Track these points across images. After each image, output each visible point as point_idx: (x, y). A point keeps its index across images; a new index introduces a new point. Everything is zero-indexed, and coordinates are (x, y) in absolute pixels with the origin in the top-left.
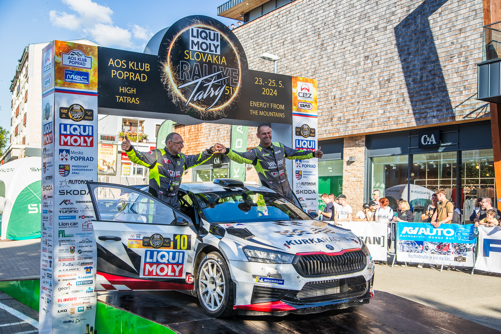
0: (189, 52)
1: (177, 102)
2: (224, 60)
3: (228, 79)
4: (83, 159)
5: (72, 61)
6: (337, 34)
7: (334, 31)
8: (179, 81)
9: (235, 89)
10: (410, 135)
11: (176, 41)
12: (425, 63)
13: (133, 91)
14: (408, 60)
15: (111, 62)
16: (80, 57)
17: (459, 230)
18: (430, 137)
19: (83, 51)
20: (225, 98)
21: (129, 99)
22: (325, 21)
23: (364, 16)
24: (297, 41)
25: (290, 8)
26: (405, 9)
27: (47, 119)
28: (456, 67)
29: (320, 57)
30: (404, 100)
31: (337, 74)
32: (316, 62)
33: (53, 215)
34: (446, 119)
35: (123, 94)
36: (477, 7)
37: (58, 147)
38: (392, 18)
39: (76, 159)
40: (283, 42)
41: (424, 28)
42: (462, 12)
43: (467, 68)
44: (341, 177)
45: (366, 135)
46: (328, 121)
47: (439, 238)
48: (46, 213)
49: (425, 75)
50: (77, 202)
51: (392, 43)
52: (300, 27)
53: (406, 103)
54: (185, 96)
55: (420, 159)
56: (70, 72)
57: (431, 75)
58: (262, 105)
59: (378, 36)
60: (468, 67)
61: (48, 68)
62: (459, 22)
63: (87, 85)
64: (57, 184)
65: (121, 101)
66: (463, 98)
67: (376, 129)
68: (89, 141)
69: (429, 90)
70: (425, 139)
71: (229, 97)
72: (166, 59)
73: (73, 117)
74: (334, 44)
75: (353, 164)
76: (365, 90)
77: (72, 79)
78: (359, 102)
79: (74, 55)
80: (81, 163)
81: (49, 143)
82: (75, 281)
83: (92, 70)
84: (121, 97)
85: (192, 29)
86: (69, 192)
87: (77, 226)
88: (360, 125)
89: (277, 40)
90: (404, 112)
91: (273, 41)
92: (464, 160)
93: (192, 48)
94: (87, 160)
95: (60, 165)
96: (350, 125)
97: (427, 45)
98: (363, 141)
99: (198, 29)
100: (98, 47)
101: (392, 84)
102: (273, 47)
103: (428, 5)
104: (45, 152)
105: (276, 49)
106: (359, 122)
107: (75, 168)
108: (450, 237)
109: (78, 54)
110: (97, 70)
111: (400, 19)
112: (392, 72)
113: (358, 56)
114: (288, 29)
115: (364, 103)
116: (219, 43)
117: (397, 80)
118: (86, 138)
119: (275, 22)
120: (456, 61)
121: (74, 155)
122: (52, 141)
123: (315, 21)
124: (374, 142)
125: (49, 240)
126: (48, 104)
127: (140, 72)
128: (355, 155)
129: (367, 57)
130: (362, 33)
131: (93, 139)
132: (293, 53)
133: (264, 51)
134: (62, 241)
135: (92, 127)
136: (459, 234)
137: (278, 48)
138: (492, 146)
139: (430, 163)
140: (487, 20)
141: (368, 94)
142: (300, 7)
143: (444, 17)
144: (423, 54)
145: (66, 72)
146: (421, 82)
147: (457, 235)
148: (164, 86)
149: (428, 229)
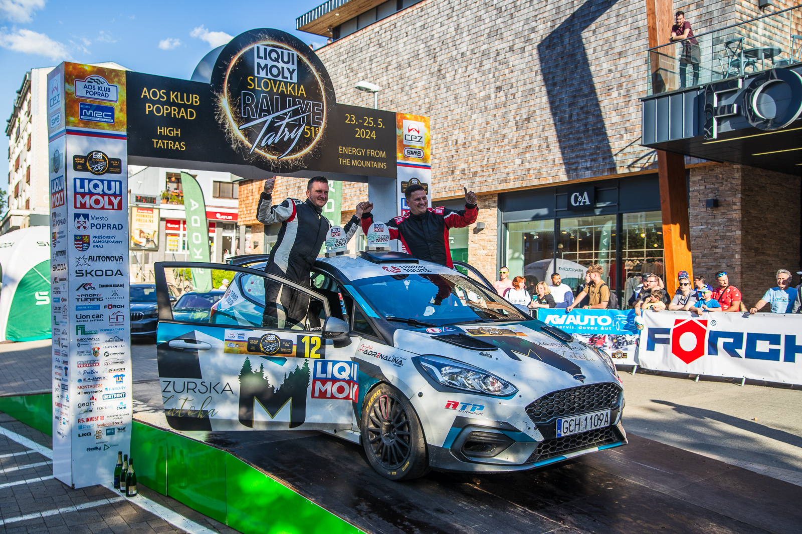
0: (254, 79)
1: (238, 148)
2: (302, 91)
3: (308, 116)
4: (109, 226)
5: (88, 90)
6: (459, 56)
7: (455, 53)
8: (241, 119)
9: (318, 130)
10: (557, 193)
11: (235, 64)
12: (575, 97)
13: (177, 132)
14: (553, 93)
15: (145, 93)
16: (101, 85)
17: (617, 317)
18: (582, 195)
19: (104, 76)
20: (304, 141)
21: (171, 144)
22: (443, 38)
23: (495, 33)
24: (405, 65)
25: (396, 21)
26: (549, 24)
27: (56, 172)
28: (615, 102)
29: (437, 88)
30: (548, 146)
31: (459, 111)
32: (432, 95)
33: (67, 305)
34: (603, 172)
35: (162, 137)
36: (641, 24)
37: (72, 211)
38: (532, 36)
39: (98, 226)
40: (387, 67)
41: (573, 50)
42: (622, 30)
43: (628, 104)
44: (466, 250)
45: (499, 194)
46: (448, 175)
47: (592, 328)
48: (59, 301)
49: (575, 113)
50: (101, 286)
51: (532, 70)
52: (409, 47)
53: (550, 150)
54: (249, 140)
55: (569, 225)
56: (87, 107)
57: (583, 113)
58: (355, 151)
59: (514, 60)
60: (630, 103)
61: (56, 101)
62: (618, 43)
63: (112, 125)
64: (73, 261)
65: (160, 147)
66: (624, 144)
67: (511, 185)
68: (116, 202)
69: (581, 133)
70: (576, 198)
71: (310, 140)
72: (222, 88)
73: (93, 169)
74: (456, 70)
75: (481, 232)
76: (497, 133)
77: (90, 115)
78: (489, 149)
79: (92, 82)
80: (105, 232)
81: (59, 205)
82: (101, 394)
83: (118, 103)
84: (160, 141)
85: (258, 48)
86: (90, 273)
87: (102, 318)
88: (490, 180)
89: (378, 64)
90: (548, 162)
91: (373, 66)
92: (626, 226)
93: (258, 73)
94: (113, 228)
95: (75, 236)
96: (477, 179)
97: (577, 73)
98: (494, 202)
99: (266, 47)
100: (126, 71)
101: (533, 124)
102: (373, 74)
103: (578, 20)
104: (54, 218)
105: (378, 77)
106: (489, 176)
107: (98, 240)
108: (606, 326)
109: (98, 82)
110: (125, 103)
111: (542, 37)
112: (532, 109)
113: (488, 86)
114: (393, 49)
115: (496, 150)
116: (295, 67)
117: (538, 119)
118: (112, 198)
119: (375, 40)
120: (615, 94)
121: (95, 222)
122: (64, 202)
123: (429, 39)
124: (509, 202)
125: (63, 339)
126: (57, 150)
127: (186, 107)
128: (485, 220)
129: (499, 89)
130: (493, 55)
131: (121, 200)
132: (400, 81)
133: (361, 79)
134: (82, 339)
135: (120, 182)
136: (617, 322)
137: (380, 76)
138: (660, 207)
139: (582, 230)
140: (653, 42)
141: (501, 138)
142: (408, 20)
143: (599, 36)
144: (572, 85)
145: (82, 106)
146: (570, 122)
147: (615, 324)
148: (220, 126)
149: (578, 317)
